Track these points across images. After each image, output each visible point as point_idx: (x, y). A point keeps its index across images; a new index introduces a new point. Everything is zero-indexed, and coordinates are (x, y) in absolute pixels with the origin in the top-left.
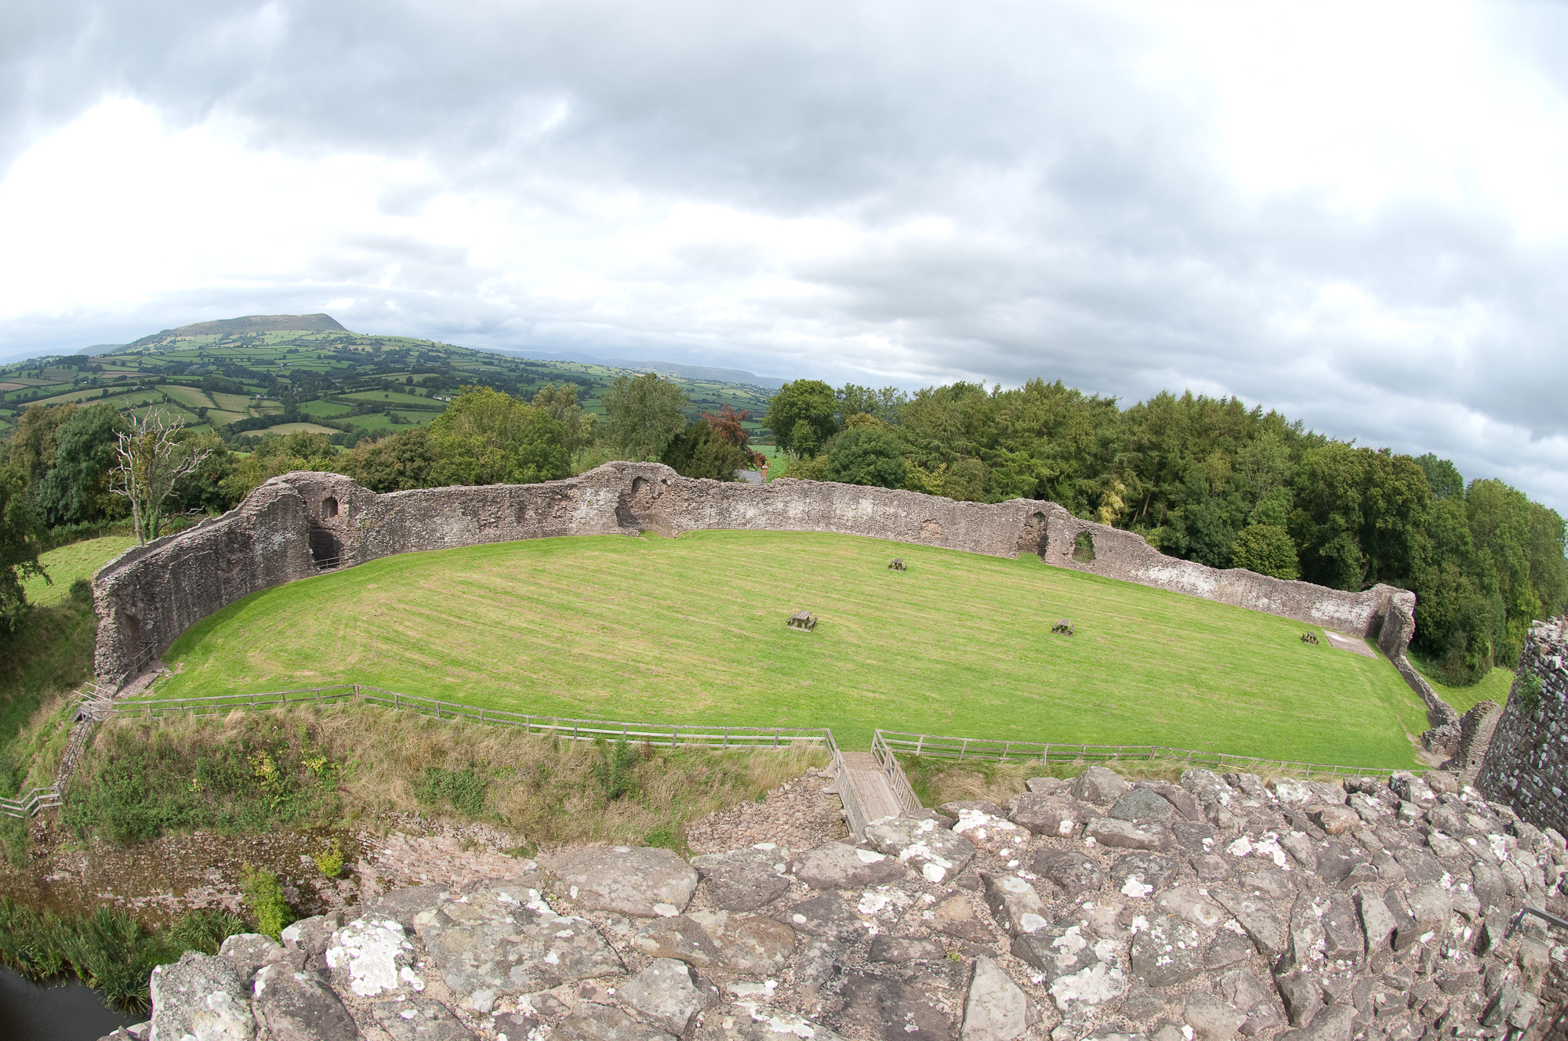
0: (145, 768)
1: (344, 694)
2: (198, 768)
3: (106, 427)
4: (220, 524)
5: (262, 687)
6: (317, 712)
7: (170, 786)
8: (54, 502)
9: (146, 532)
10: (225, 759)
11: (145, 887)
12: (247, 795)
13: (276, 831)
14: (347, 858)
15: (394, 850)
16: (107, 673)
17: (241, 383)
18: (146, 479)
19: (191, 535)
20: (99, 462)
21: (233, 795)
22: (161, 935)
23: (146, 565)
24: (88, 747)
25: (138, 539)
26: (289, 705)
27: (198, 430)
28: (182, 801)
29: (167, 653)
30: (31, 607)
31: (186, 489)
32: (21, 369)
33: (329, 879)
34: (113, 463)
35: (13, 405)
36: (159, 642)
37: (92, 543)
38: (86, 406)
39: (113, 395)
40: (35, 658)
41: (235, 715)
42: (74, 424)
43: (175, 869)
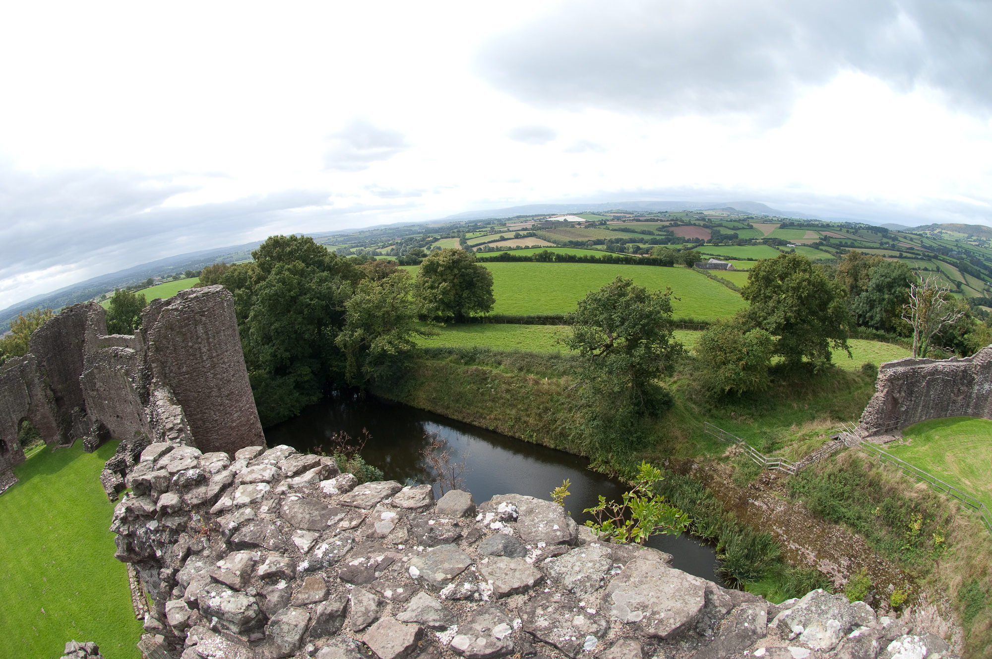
0: (857, 485)
1: (975, 506)
2: (884, 503)
3: (902, 277)
4: (961, 363)
5: (944, 478)
6: (959, 509)
7: (864, 503)
8: (863, 312)
9: (918, 351)
10: (901, 507)
11: (804, 541)
12: (896, 533)
13: (893, 562)
14: (906, 602)
15: (926, 613)
16: (867, 423)
17: (979, 271)
18: (925, 318)
19: (944, 364)
20: (897, 297)
21: (890, 529)
22: (787, 567)
23: (914, 372)
24: (831, 456)
25: (913, 353)
26: (949, 496)
27: (957, 296)
28: (863, 514)
29: (906, 429)
30: (833, 366)
31: (945, 333)
32: (841, 227)
33: (889, 605)
34: (905, 301)
35: (838, 246)
36: (905, 421)
37: (884, 345)
38: (890, 260)
39: (906, 257)
40: (822, 394)
41: (922, 486)
42: (881, 270)
43: (829, 544)
